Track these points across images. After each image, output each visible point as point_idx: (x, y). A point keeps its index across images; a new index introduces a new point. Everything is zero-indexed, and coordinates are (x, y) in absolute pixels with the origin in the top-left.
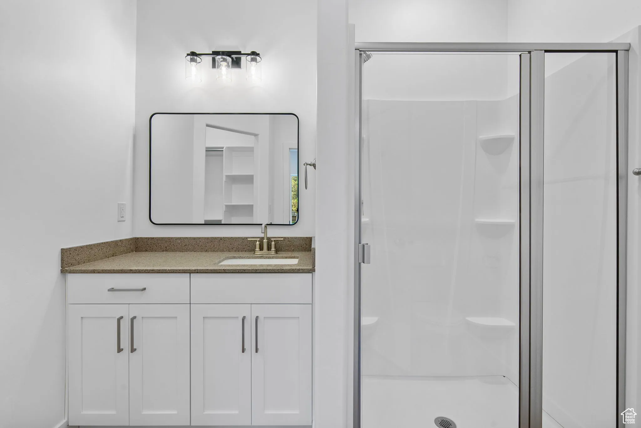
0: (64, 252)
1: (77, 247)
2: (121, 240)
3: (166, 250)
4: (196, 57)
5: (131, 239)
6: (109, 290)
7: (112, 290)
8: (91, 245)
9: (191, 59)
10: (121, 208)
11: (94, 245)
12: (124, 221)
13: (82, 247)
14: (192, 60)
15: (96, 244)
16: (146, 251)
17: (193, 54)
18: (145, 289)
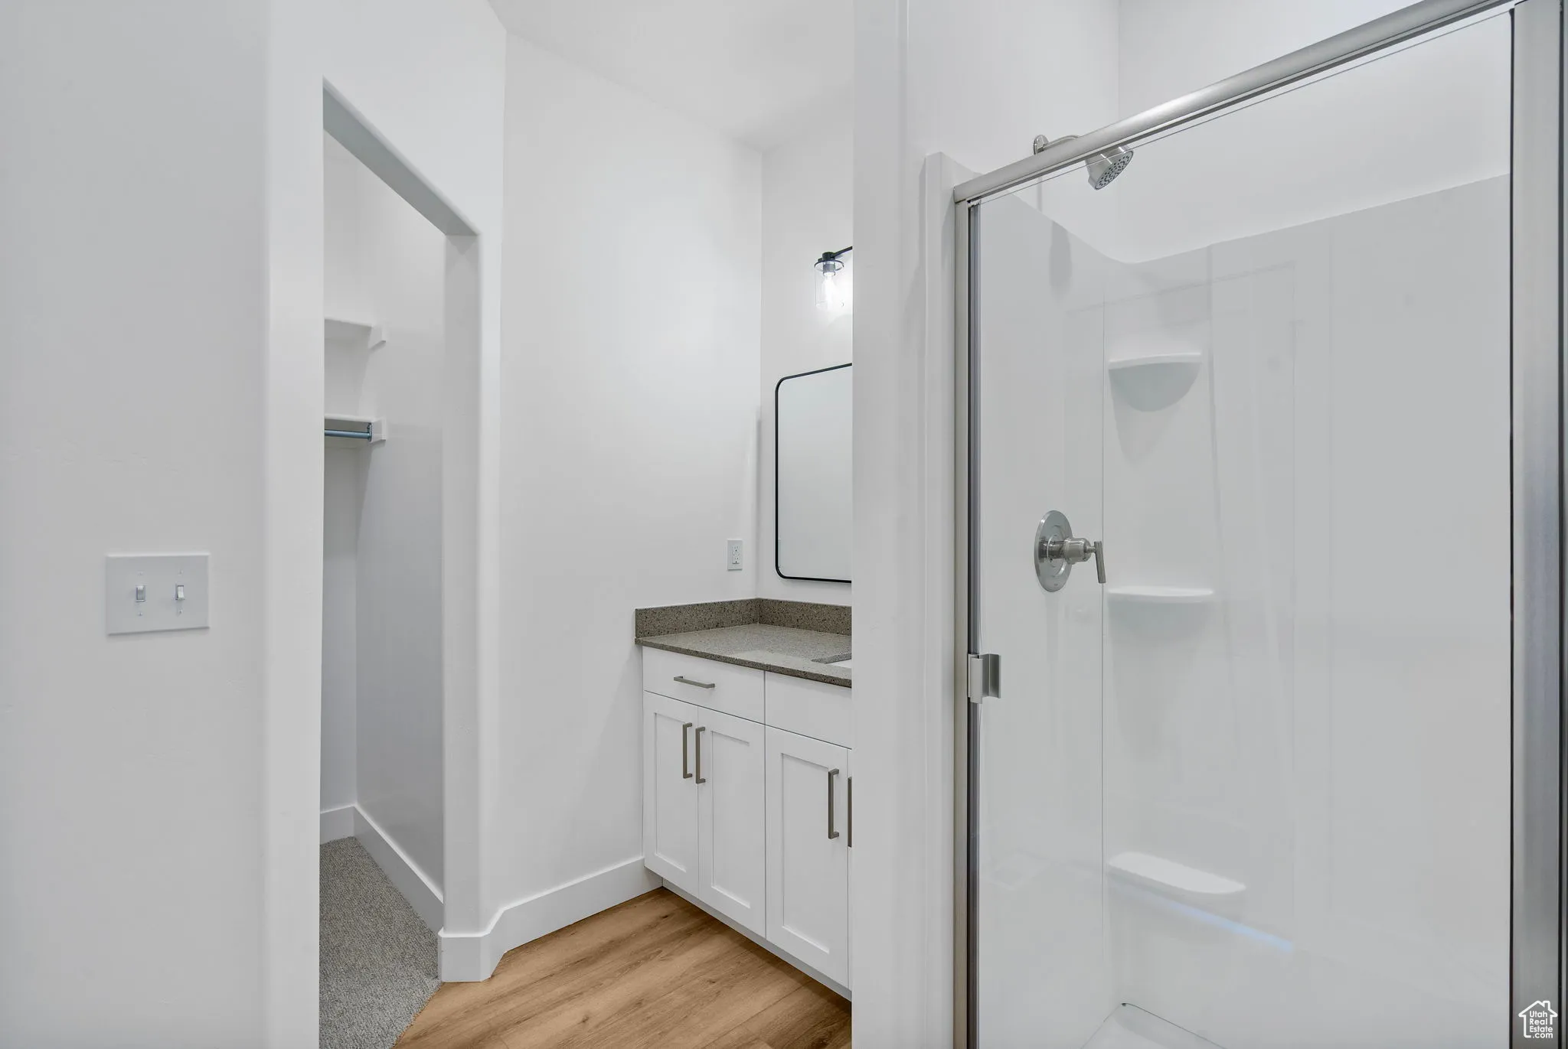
0: (639, 613)
1: (657, 609)
2: (731, 602)
3: (797, 625)
4: (832, 263)
5: (751, 601)
6: (676, 679)
7: (680, 679)
8: (679, 607)
9: (824, 266)
10: (734, 548)
11: (684, 607)
12: (741, 570)
13: (663, 609)
14: (826, 269)
15: (686, 606)
16: (773, 623)
17: (829, 257)
18: (713, 686)
